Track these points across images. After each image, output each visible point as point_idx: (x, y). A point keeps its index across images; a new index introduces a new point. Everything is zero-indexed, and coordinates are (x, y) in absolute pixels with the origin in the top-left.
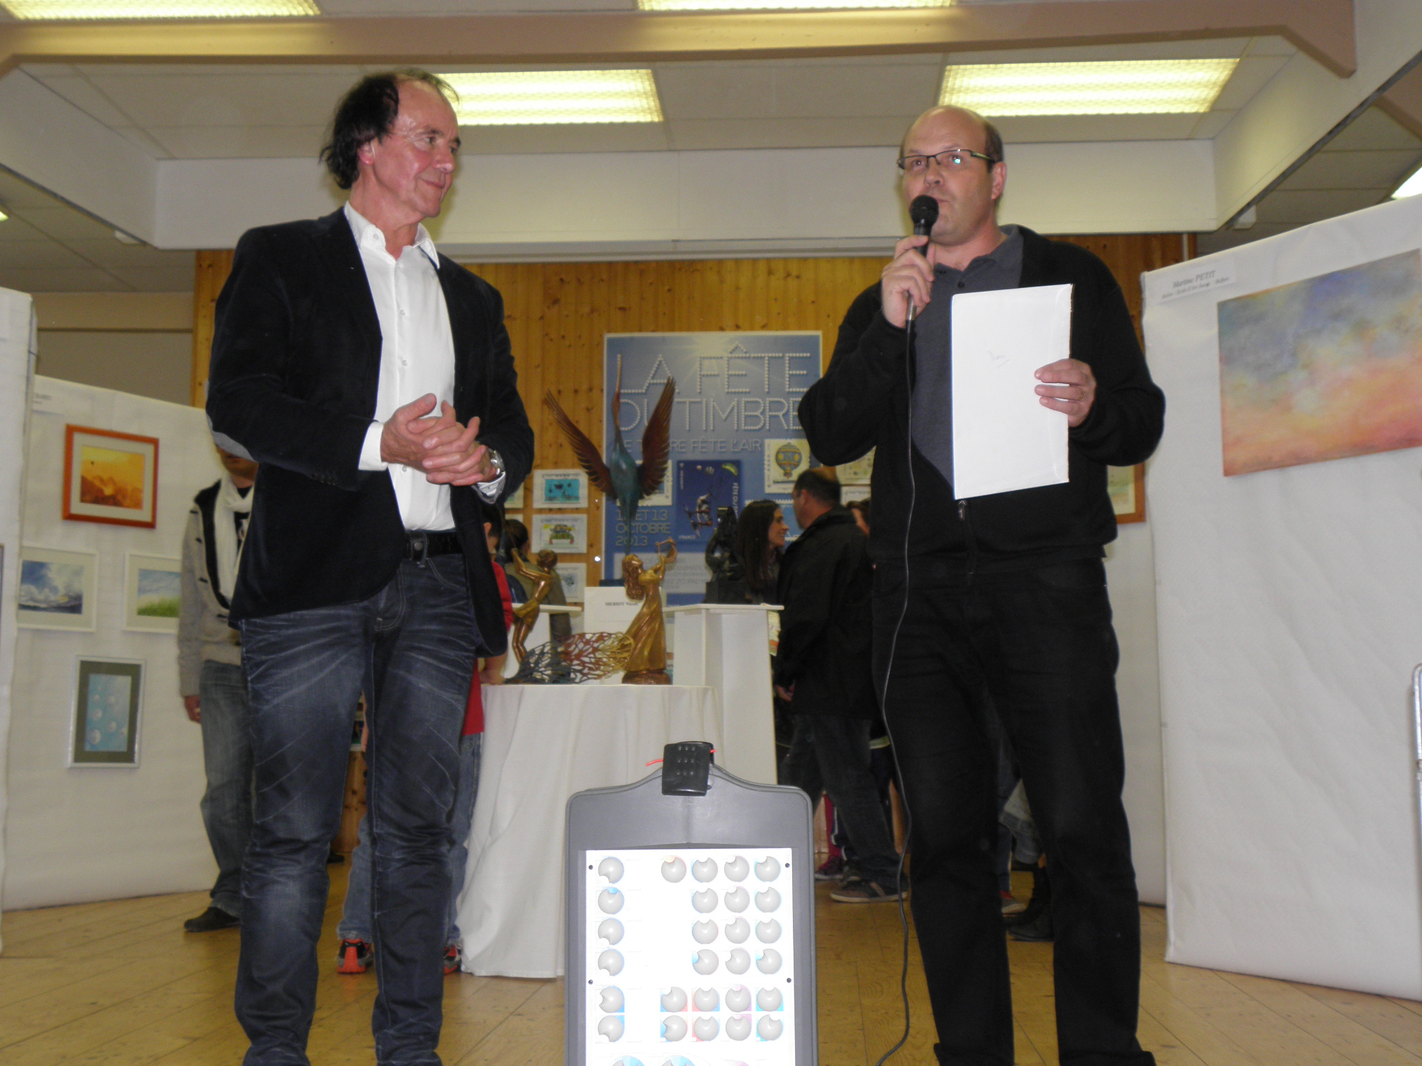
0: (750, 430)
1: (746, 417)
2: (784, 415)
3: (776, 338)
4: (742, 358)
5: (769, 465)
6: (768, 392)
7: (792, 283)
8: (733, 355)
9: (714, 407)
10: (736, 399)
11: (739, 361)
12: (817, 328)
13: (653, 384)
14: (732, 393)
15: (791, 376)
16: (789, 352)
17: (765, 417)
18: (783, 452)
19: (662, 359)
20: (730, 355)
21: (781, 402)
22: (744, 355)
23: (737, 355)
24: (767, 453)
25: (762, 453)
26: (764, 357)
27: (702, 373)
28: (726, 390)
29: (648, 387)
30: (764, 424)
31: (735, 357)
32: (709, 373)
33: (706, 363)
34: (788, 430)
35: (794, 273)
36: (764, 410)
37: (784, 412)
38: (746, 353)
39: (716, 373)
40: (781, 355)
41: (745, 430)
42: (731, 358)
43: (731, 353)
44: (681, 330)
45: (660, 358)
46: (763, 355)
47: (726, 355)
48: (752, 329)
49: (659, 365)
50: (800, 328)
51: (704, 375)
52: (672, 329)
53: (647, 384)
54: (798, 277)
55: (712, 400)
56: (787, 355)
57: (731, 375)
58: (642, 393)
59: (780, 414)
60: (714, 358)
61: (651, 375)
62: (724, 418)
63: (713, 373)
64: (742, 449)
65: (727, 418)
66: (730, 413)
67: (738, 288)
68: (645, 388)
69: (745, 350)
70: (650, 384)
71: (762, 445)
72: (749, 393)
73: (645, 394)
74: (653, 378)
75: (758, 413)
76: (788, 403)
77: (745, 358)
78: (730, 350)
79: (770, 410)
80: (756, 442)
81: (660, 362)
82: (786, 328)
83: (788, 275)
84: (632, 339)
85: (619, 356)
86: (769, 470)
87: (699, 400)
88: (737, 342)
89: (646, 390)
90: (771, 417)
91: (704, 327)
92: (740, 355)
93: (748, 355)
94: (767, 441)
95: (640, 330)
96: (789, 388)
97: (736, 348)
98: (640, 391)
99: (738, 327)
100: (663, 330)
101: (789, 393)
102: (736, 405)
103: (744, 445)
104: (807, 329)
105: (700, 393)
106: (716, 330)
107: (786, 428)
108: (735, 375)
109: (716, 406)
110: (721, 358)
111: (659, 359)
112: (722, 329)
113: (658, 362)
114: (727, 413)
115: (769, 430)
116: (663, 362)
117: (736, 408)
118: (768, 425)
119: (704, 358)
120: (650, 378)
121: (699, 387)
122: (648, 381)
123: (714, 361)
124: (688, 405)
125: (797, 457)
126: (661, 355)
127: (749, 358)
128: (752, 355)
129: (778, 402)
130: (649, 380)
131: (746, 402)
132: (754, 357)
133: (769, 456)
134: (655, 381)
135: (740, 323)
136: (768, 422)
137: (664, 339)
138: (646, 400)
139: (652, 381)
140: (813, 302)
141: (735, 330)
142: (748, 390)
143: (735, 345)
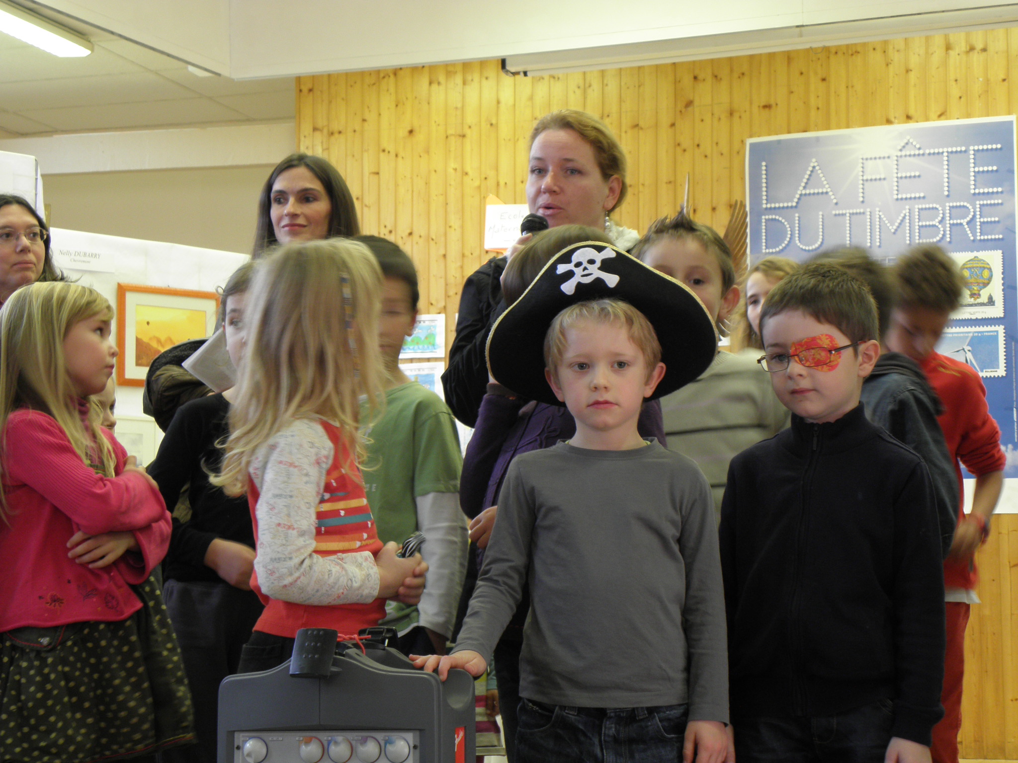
1: (921, 227)
2: (968, 223)
3: (958, 128)
4: (914, 155)
6: (948, 196)
7: (976, 58)
8: (903, 153)
9: (880, 218)
10: (907, 207)
11: (912, 159)
12: (1009, 113)
13: (805, 195)
14: (902, 199)
15: (977, 173)
16: (974, 145)
17: (944, 227)
18: (970, 269)
19: (816, 164)
20: (899, 154)
21: (964, 207)
22: (917, 152)
23: (908, 153)
26: (943, 153)
27: (865, 178)
28: (895, 197)
29: (799, 199)
30: (944, 235)
31: (905, 156)
32: (874, 177)
33: (870, 164)
34: (974, 241)
35: (979, 46)
36: (943, 218)
37: (968, 219)
38: (919, 149)
39: (882, 177)
40: (963, 149)
42: (901, 156)
43: (901, 150)
45: (813, 163)
46: (941, 150)
47: (895, 153)
48: (927, 119)
49: (812, 171)
50: (987, 114)
51: (867, 180)
52: (828, 127)
53: (798, 196)
54: (984, 50)
55: (877, 209)
56: (971, 148)
57: (901, 178)
58: (792, 207)
59: (964, 222)
60: (880, 158)
61: (803, 184)
62: (893, 231)
63: (878, 177)
65: (896, 230)
66: (900, 224)
67: (908, 71)
68: (796, 200)
69: (918, 146)
70: (801, 195)
72: (924, 197)
73: (796, 207)
74: (805, 188)
75: (936, 222)
76: (974, 208)
77: (919, 155)
78: (900, 148)
79: (951, 218)
81: (814, 167)
82: (969, 116)
83: (972, 49)
84: (779, 142)
85: (764, 164)
87: (862, 211)
88: (908, 137)
89: (797, 203)
90: (952, 225)
91: (867, 121)
92: (912, 153)
93: (921, 152)
95: (789, 131)
97: (907, 144)
98: (790, 204)
99: (908, 118)
100: (817, 128)
101: (974, 194)
102: (908, 214)
104: (997, 113)
105: (863, 202)
106: (882, 123)
107: (972, 238)
108: (906, 177)
109: (882, 216)
110: (889, 157)
111: (812, 165)
112: (889, 122)
113: (810, 169)
114: (897, 224)
115: (950, 242)
116: (817, 168)
117: (907, 218)
118: (948, 236)
119: (867, 159)
120: (801, 188)
121: (861, 195)
122: (799, 192)
123: (879, 162)
124: (848, 218)
125: (986, 274)
126: (814, 160)
127: (923, 154)
128: (927, 151)
129: (961, 207)
132: (929, 154)
134: (808, 192)
135: (912, 112)
136: (948, 232)
137: (817, 139)
138: (797, 215)
139: (804, 192)
140: (1004, 80)
141: (906, 122)
142: (922, 195)
143: (906, 141)
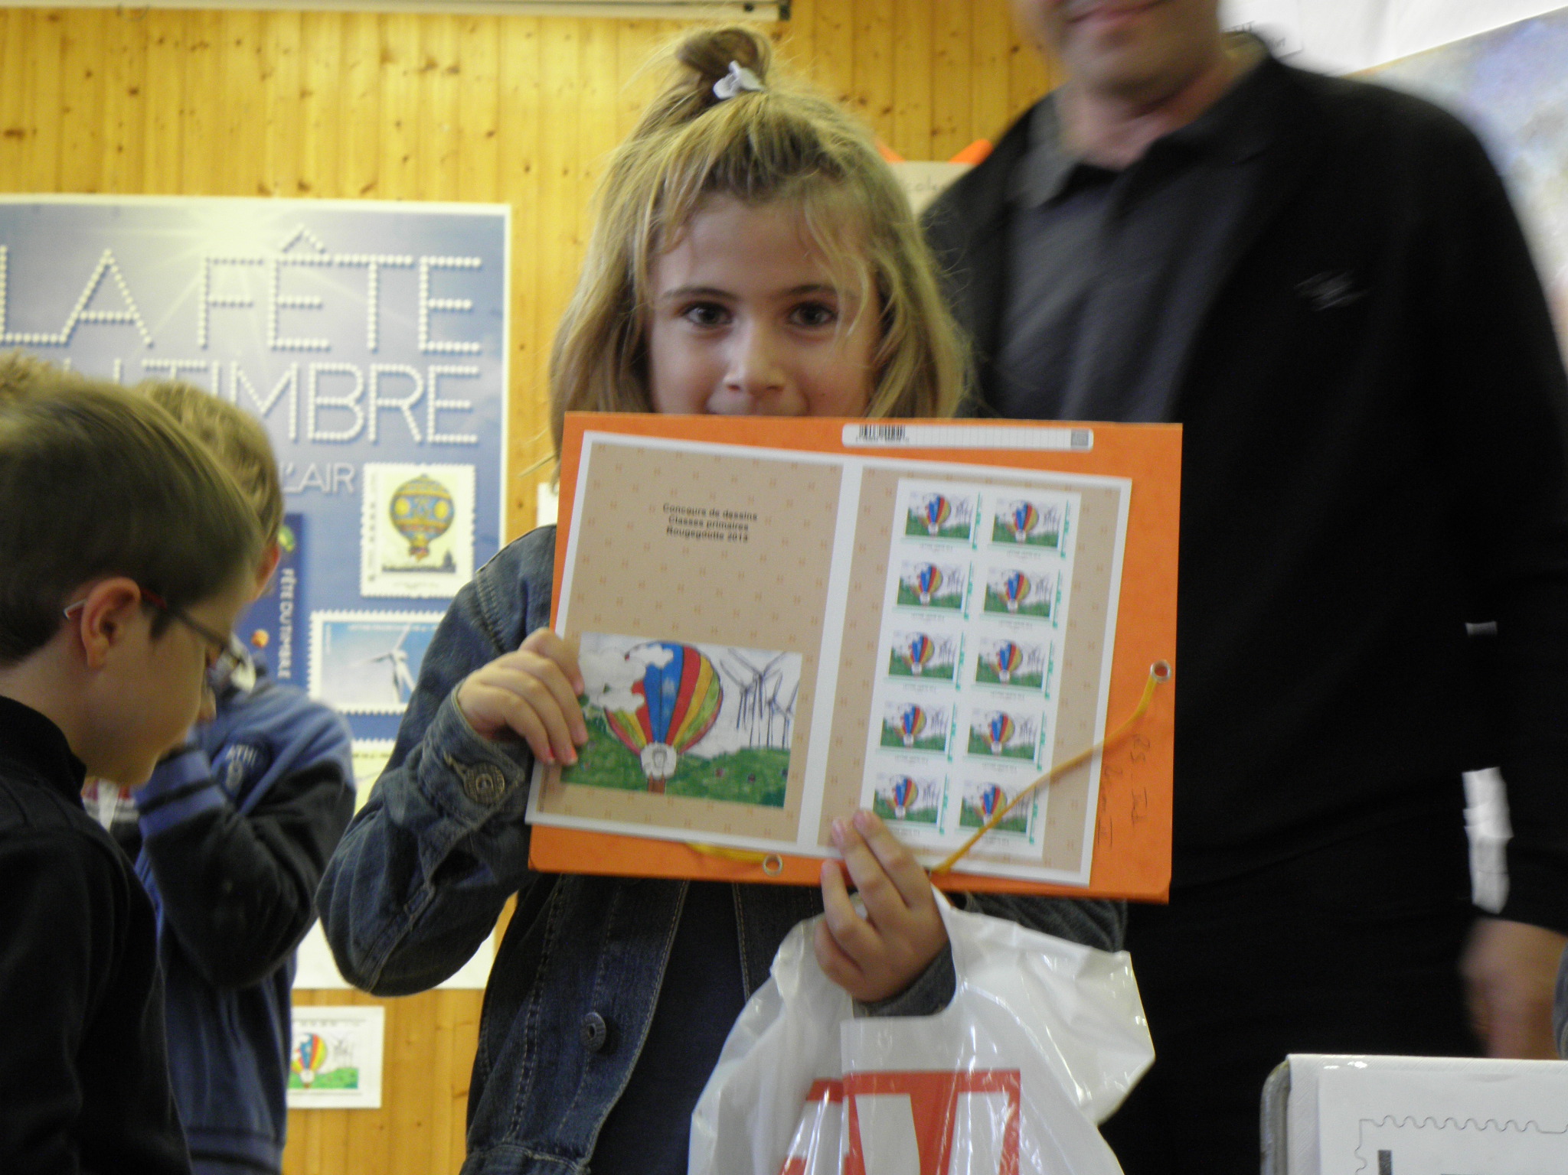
0: (328, 442)
1: (319, 408)
2: (414, 407)
3: (399, 219)
4: (312, 264)
5: (373, 528)
6: (375, 351)
7: (440, 86)
8: (291, 256)
9: (238, 382)
10: (294, 366)
11: (306, 272)
12: (498, 198)
13: (87, 321)
14: (283, 349)
15: (433, 312)
16: (429, 255)
17: (366, 411)
18: (411, 498)
19: (111, 261)
20: (282, 257)
21: (405, 375)
22: (317, 258)
23: (299, 257)
24: (368, 497)
25: (356, 498)
26: (367, 265)
27: (211, 298)
28: (271, 343)
29: (74, 329)
30: (364, 428)
31: (294, 263)
32: (229, 299)
33: (222, 273)
34: (422, 443)
35: (446, 61)
36: (364, 393)
37: (413, 399)
38: (322, 251)
39: (247, 299)
40: (408, 260)
41: (314, 441)
42: (285, 263)
43: (286, 250)
44: (161, 190)
45: (106, 258)
46: (364, 259)
47: (273, 256)
48: (339, 194)
49: (103, 275)
50: (456, 197)
51: (215, 304)
52: (138, 189)
53: (70, 323)
54: (455, 70)
55: (234, 364)
56: (424, 260)
57: (284, 306)
58: (57, 344)
59: (405, 404)
60: (243, 262)
61: (83, 300)
62: (264, 410)
63: (238, 299)
64: (307, 489)
66: (279, 398)
67: (304, 94)
68: (66, 331)
69: (319, 246)
70: (78, 322)
71: (357, 479)
72: (328, 349)
73: (67, 344)
74: (86, 307)
75: (349, 400)
76: (425, 378)
77: (320, 264)
78: (283, 244)
79: (379, 395)
80: (342, 471)
81: (107, 268)
82: (420, 196)
83: (430, 65)
84: (36, 208)
85: (4, 249)
86: (372, 539)
87: (202, 364)
88: (300, 227)
89: (70, 337)
90: (381, 410)
91: (218, 186)
92: (308, 258)
93: (326, 258)
94: (370, 470)
95: (58, 189)
96: (428, 341)
97: (298, 239)
98: (54, 338)
99: (303, 188)
100: (116, 189)
101: (426, 352)
102: (294, 379)
103: (312, 477)
104: (474, 198)
105: (205, 347)
106: (247, 193)
107: (418, 438)
108: (293, 306)
109: (244, 379)
110: (261, 262)
111: (103, 261)
112: (263, 191)
113: (100, 269)
114: (271, 398)
115: (376, 443)
116: (114, 269)
117: (294, 386)
118: (372, 429)
119: (216, 262)
120: (79, 307)
121: (202, 332)
122: (74, 315)
123: (242, 270)
125: (442, 510)
126: (107, 252)
127: (330, 264)
128: (338, 259)
129: (398, 375)
130: (77, 312)
131: (320, 374)
132: (342, 264)
133: (373, 506)
134: (92, 315)
135: (310, 177)
136: (373, 422)
137: (116, 211)
139: (84, 316)
140: (490, 134)
141: (296, 195)
142: (324, 343)
143: (294, 234)
